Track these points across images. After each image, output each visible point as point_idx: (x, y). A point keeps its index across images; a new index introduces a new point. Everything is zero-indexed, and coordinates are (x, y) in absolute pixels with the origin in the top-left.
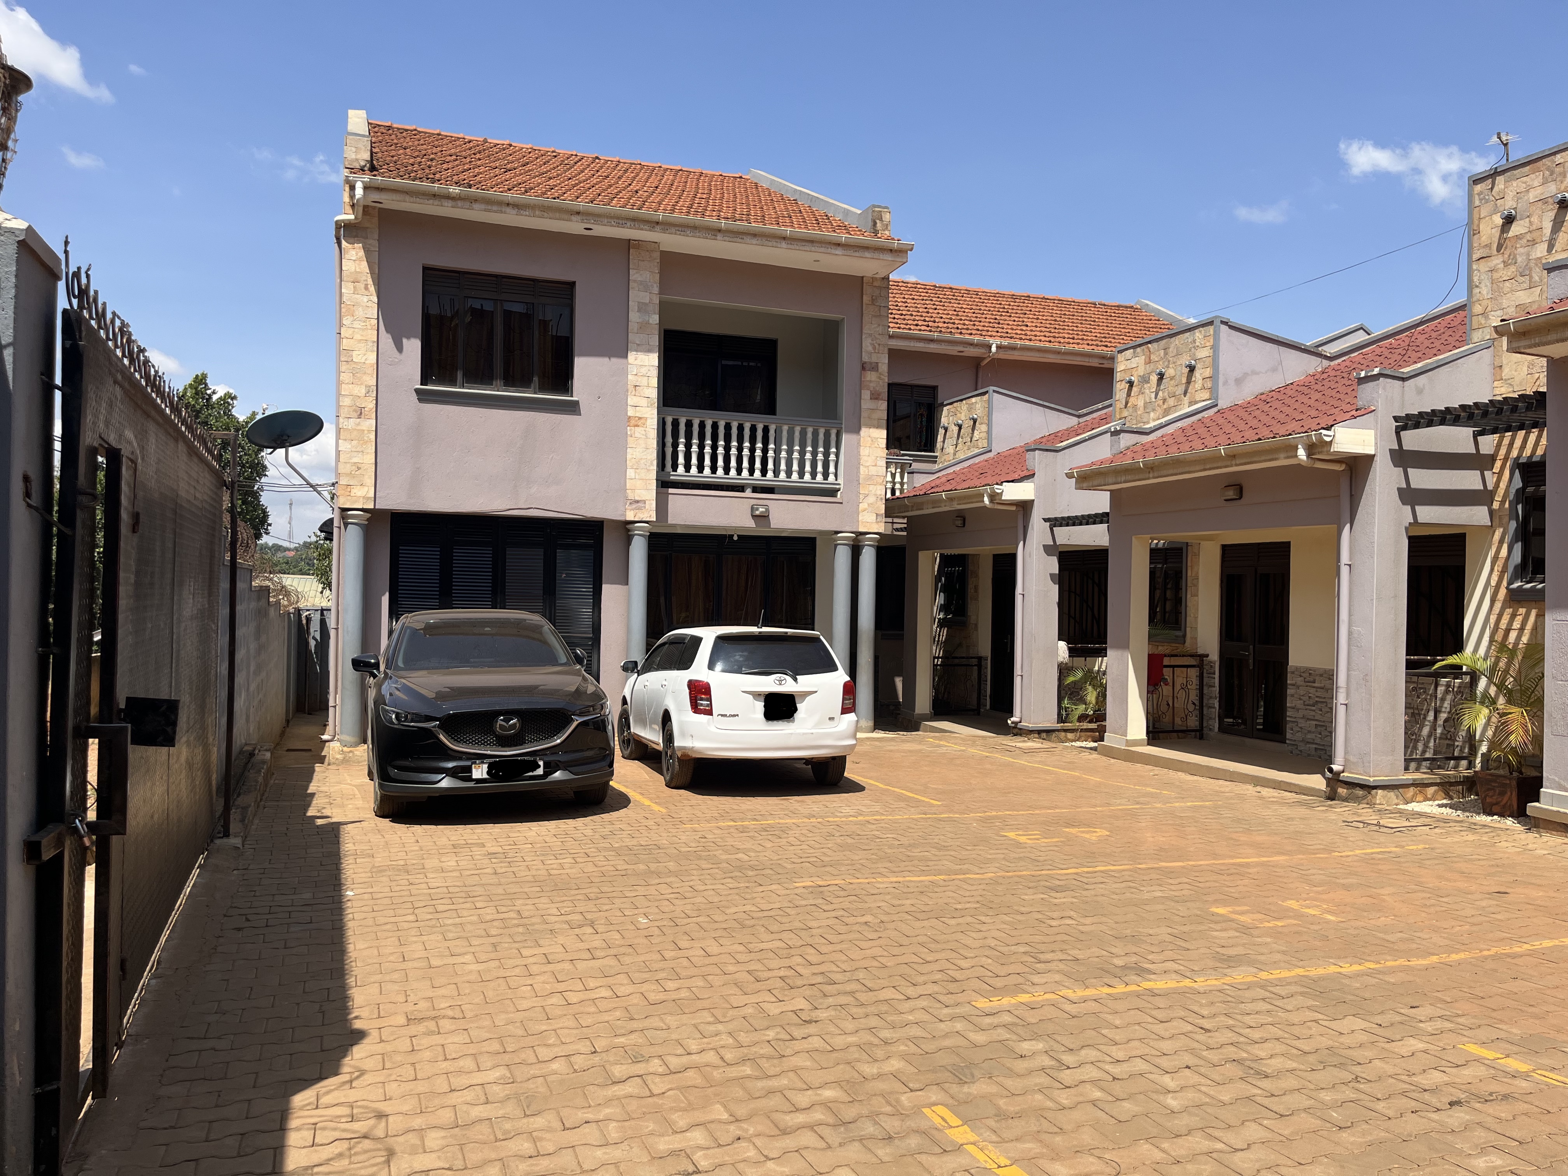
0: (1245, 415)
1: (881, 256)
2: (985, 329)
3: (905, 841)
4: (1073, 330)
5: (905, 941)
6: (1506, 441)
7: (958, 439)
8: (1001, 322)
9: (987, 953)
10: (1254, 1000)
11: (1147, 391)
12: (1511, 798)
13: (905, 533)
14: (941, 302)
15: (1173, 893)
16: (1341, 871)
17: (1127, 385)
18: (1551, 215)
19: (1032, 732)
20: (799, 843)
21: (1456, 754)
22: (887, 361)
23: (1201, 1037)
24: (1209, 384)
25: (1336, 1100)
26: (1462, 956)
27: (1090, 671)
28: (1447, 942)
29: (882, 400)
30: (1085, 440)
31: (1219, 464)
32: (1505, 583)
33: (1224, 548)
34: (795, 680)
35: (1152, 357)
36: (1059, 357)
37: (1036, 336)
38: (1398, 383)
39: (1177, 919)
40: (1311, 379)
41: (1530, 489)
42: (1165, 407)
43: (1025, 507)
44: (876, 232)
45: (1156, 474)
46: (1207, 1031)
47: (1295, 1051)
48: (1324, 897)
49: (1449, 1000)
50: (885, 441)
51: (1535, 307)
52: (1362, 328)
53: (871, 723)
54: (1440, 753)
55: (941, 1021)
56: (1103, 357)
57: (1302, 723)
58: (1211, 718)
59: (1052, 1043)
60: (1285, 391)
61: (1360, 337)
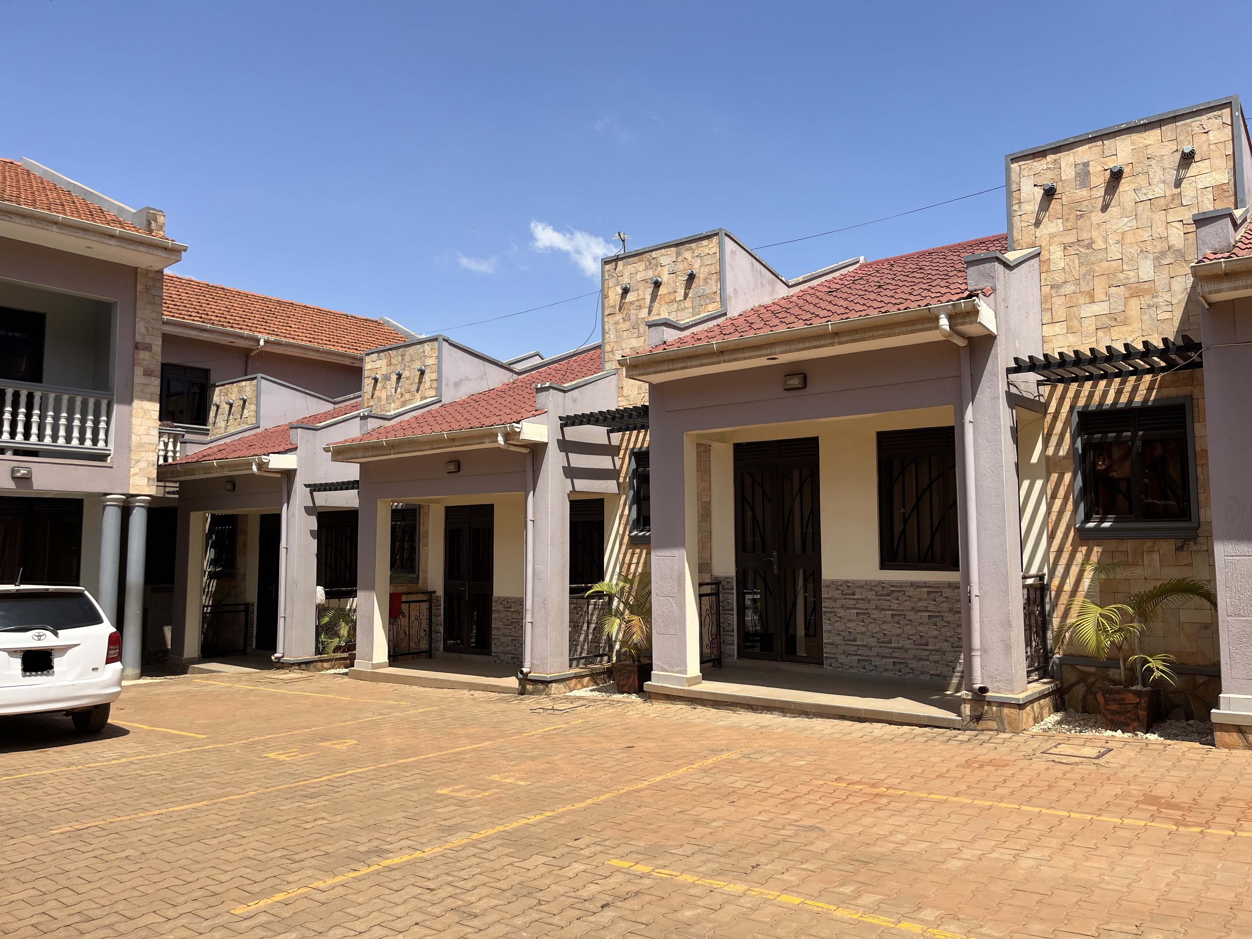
0: (461, 410)
1: (156, 252)
2: (254, 325)
3: (168, 775)
4: (329, 334)
5: (167, 867)
6: (626, 437)
7: (229, 415)
8: (268, 321)
9: (246, 863)
10: (468, 857)
11: (389, 387)
12: (634, 679)
13: (177, 496)
14: (213, 299)
15: (408, 783)
16: (529, 747)
17: (373, 381)
18: (650, 290)
19: (292, 665)
20: (57, 792)
21: (601, 653)
22: (161, 344)
23: (428, 896)
24: (435, 385)
25: (525, 923)
26: (607, 796)
27: (343, 610)
28: (597, 788)
29: (155, 376)
30: (339, 422)
31: (443, 445)
32: (627, 532)
33: (447, 508)
34: (56, 634)
35: (393, 361)
36: (318, 354)
37: (298, 336)
38: (562, 394)
39: (411, 804)
40: (506, 387)
41: (641, 469)
42: (402, 400)
43: (289, 475)
44: (150, 231)
45: (396, 451)
46: (432, 890)
47: (497, 891)
48: (517, 768)
49: (599, 829)
50: (158, 413)
51: (641, 349)
52: (538, 355)
53: (138, 671)
54: (591, 652)
55: (201, 934)
56: (354, 358)
57: (503, 639)
58: (437, 641)
59: (304, 931)
60: (489, 394)
61: (537, 361)
